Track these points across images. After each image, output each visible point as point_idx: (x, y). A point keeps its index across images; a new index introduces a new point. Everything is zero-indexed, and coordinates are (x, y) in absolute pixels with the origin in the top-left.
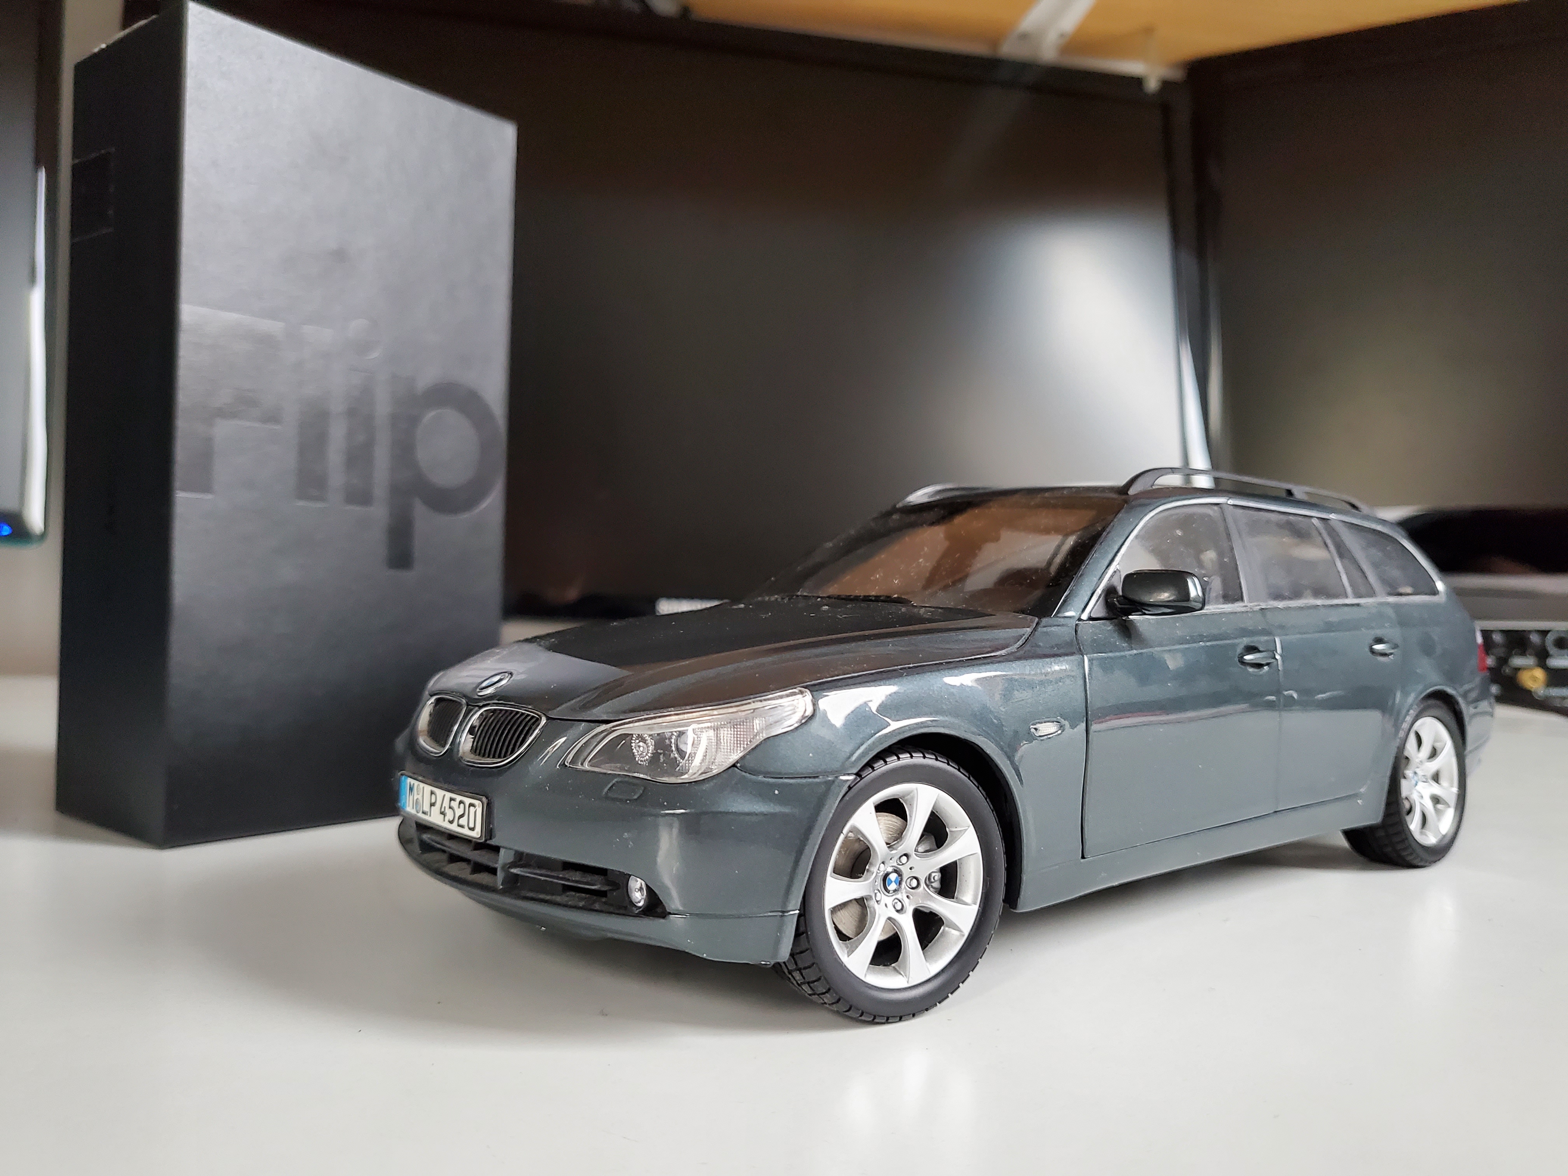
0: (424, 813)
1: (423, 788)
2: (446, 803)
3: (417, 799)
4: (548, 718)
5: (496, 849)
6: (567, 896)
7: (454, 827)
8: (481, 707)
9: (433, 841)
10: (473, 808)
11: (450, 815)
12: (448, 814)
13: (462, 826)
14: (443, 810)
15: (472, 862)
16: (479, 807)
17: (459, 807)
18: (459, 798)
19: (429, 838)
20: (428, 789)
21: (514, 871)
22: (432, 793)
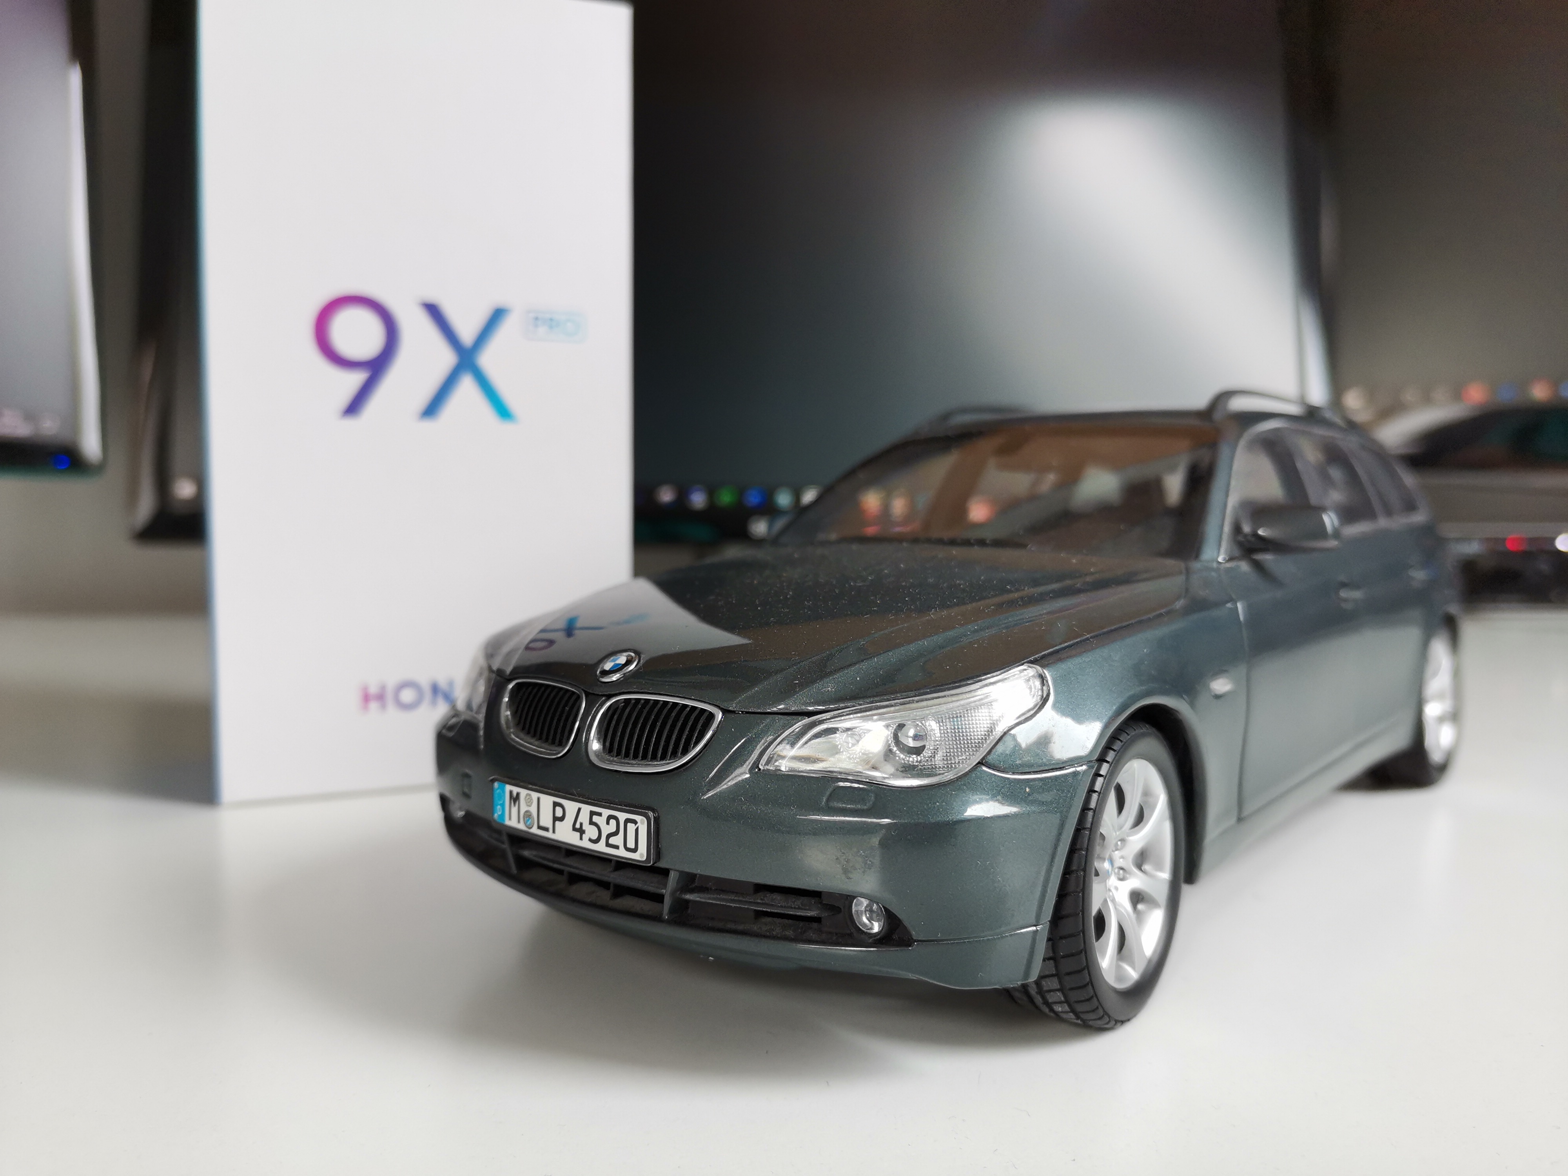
0: (540, 827)
1: (539, 799)
2: (584, 818)
3: (527, 812)
4: (725, 711)
5: (665, 872)
6: (766, 924)
7: (601, 847)
8: (609, 697)
9: (544, 858)
10: (634, 825)
11: (591, 832)
12: (586, 832)
13: (617, 847)
14: (578, 826)
15: (612, 885)
16: (642, 823)
17: (608, 823)
18: (606, 812)
19: (535, 856)
20: (547, 801)
21: (688, 897)
22: (556, 804)
